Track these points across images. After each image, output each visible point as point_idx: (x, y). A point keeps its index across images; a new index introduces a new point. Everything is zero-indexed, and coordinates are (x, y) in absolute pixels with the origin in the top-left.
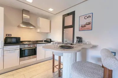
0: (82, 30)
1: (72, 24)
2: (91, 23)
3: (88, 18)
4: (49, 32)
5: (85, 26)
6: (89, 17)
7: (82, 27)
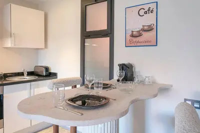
0: (133, 45)
1: (106, 28)
2: (155, 27)
3: (146, 13)
4: (43, 47)
5: (140, 35)
6: (150, 11)
7: (132, 36)
